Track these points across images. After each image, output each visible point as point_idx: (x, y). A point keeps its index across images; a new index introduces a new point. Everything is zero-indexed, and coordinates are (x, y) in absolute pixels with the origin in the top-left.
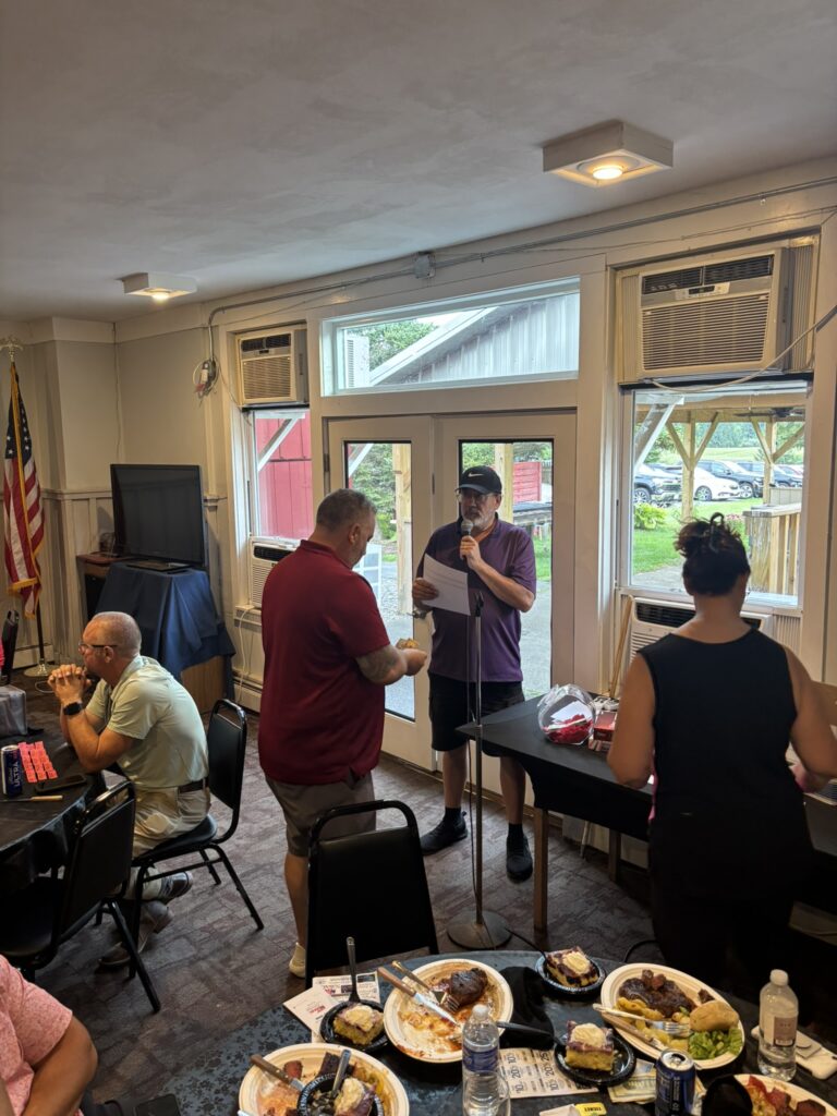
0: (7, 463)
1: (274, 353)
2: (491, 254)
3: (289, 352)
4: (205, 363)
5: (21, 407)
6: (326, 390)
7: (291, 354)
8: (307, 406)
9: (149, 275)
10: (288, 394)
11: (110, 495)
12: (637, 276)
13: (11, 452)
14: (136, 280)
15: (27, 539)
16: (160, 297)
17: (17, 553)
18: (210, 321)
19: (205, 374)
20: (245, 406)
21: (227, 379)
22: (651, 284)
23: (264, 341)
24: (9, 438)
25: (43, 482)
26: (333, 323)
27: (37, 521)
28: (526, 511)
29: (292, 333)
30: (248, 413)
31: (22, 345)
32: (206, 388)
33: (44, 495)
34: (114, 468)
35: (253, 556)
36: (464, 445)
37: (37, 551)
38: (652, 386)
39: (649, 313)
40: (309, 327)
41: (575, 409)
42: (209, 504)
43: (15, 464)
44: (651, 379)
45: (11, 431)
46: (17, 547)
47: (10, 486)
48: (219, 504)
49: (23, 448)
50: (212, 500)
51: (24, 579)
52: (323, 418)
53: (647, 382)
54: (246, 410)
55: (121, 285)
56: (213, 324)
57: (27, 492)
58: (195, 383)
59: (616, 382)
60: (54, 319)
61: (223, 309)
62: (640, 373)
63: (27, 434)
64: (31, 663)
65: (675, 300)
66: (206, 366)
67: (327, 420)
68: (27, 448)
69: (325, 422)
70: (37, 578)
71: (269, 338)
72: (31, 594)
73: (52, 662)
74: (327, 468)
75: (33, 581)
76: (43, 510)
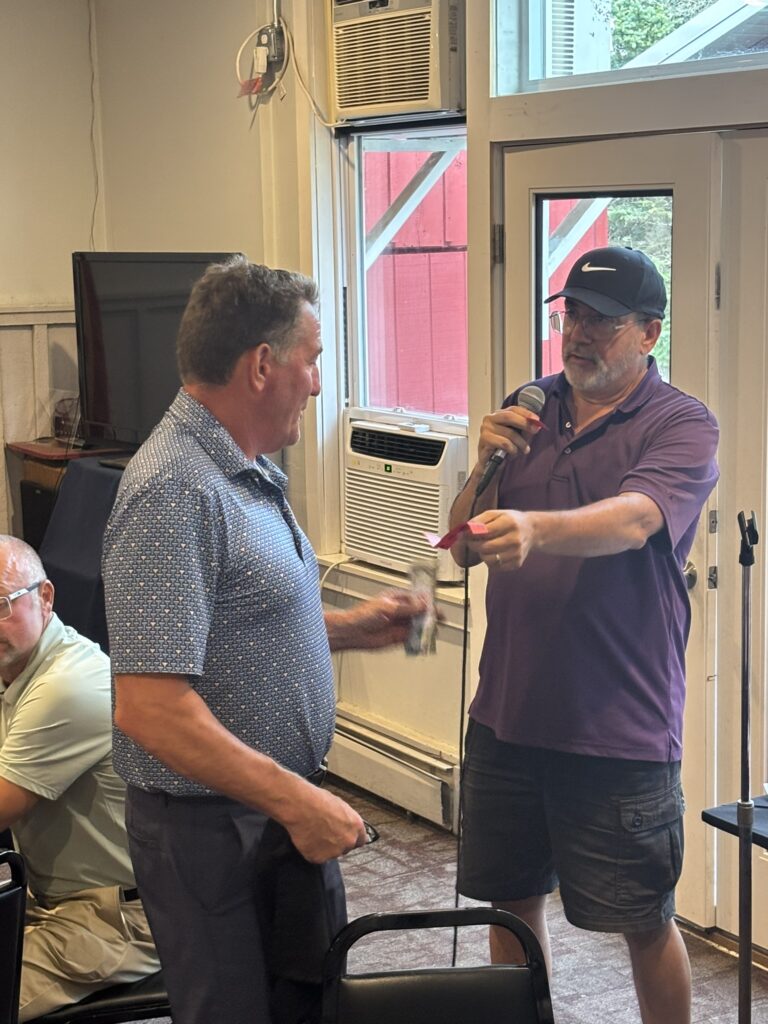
4: (261, 33)
6: (503, 83)
7: (432, 7)
8: (462, 120)
10: (424, 95)
11: (72, 318)
19: (261, 56)
20: (340, 124)
21: (304, 67)
30: (348, 139)
32: (263, 86)
35: (349, 450)
52: (491, 143)
54: (344, 133)
58: (241, 76)
66: (264, 39)
67: (500, 148)
69: (496, 152)
74: (498, 256)
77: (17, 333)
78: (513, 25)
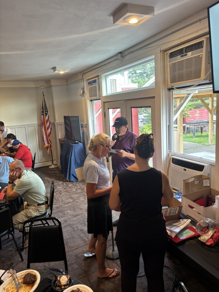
0: (42, 116)
1: (94, 85)
2: (134, 51)
3: (96, 84)
4: (82, 88)
5: (45, 102)
6: (104, 94)
8: (100, 99)
9: (57, 68)
10: (97, 96)
11: (64, 124)
12: (168, 53)
13: (43, 113)
14: (54, 69)
15: (47, 135)
16: (62, 72)
17: (45, 138)
18: (82, 77)
19: (81, 91)
20: (90, 99)
21: (86, 93)
24: (42, 110)
25: (52, 121)
26: (106, 75)
27: (49, 130)
28: (200, 123)
29: (97, 79)
31: (45, 87)
32: (82, 95)
33: (51, 124)
34: (65, 117)
37: (49, 138)
38: (174, 89)
39: (171, 65)
40: (100, 77)
42: (84, 126)
43: (44, 116)
45: (43, 109)
46: (45, 137)
47: (43, 122)
48: (87, 126)
49: (45, 112)
50: (85, 125)
51: (46, 144)
52: (103, 102)
53: (172, 87)
54: (91, 101)
57: (47, 123)
58: (79, 94)
60: (51, 80)
61: (84, 74)
63: (47, 109)
64: (51, 165)
65: (177, 60)
67: (104, 103)
68: (46, 112)
70: (50, 144)
71: (93, 81)
72: (49, 148)
73: (56, 165)
74: (105, 116)
75: (49, 145)
76: (51, 128)
77: (60, 125)
78: (105, 87)
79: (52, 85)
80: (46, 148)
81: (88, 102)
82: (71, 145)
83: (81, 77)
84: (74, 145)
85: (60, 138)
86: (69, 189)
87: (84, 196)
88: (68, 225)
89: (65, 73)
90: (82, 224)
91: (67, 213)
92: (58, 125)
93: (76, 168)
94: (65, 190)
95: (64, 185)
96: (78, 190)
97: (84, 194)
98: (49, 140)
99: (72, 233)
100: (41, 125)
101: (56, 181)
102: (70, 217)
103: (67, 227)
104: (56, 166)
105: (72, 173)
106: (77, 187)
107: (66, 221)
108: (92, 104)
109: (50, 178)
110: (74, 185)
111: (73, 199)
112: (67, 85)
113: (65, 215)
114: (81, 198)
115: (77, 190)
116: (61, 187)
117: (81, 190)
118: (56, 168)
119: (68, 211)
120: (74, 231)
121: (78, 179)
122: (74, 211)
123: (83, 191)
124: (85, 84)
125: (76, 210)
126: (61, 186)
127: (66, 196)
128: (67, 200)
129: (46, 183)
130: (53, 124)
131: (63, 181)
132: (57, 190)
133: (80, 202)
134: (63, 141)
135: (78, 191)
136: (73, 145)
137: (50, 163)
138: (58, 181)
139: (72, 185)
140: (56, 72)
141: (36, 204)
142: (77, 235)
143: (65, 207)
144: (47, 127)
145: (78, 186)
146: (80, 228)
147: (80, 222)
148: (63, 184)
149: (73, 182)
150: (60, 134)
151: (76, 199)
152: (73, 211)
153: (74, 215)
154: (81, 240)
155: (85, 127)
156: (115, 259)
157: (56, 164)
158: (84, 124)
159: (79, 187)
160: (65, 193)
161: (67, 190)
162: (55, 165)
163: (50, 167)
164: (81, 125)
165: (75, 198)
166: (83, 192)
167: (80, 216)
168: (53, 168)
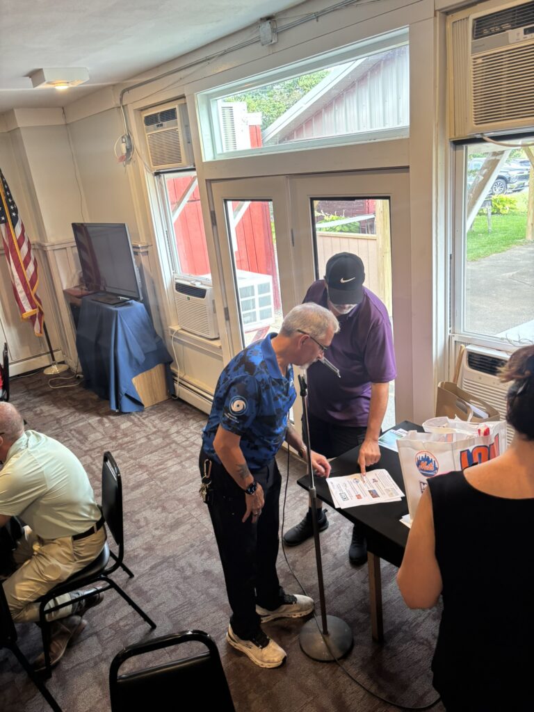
0: (2, 227)
1: (167, 126)
2: (324, 13)
3: (177, 124)
4: (123, 137)
6: (207, 156)
7: (177, 125)
8: (194, 169)
9: (44, 71)
10: (180, 161)
11: (75, 244)
12: (467, 18)
13: (3, 218)
14: (36, 75)
15: (26, 281)
16: (62, 88)
17: (21, 292)
18: (121, 100)
19: (124, 147)
20: (155, 171)
21: (139, 150)
22: (482, 27)
23: (159, 115)
25: (34, 238)
26: (207, 95)
27: (31, 267)
29: (176, 107)
30: (159, 176)
32: (127, 158)
33: (32, 247)
34: (74, 225)
35: (176, 291)
36: (314, 201)
37: (35, 290)
38: (481, 140)
39: (480, 61)
40: (187, 100)
41: (408, 167)
42: (141, 251)
43: (8, 227)
44: (482, 134)
46: (20, 288)
47: (7, 244)
48: (149, 249)
49: (11, 215)
50: (143, 247)
51: (29, 310)
52: (206, 180)
53: (478, 136)
54: (157, 174)
55: (29, 80)
56: (124, 104)
57: (20, 247)
58: (117, 154)
59: (448, 138)
61: (128, 89)
62: (471, 129)
63: (13, 203)
64: (48, 364)
65: (508, 43)
66: (124, 140)
67: (209, 181)
68: (14, 214)
69: (208, 183)
70: (39, 308)
71: (162, 114)
72: (37, 319)
73: (63, 363)
74: (214, 223)
75: (37, 311)
76: (35, 259)
78: (209, 133)
79: (19, 128)
80: (27, 319)
81: (149, 179)
82: (111, 311)
83: (118, 102)
84: (119, 309)
85: (65, 288)
86: (126, 439)
87: (177, 456)
88: (162, 563)
89: (70, 88)
90: (202, 553)
91: (145, 518)
92: (54, 250)
93: (135, 375)
94: (114, 443)
95: (107, 425)
96: (152, 438)
97: (175, 451)
98: (35, 295)
99: (181, 586)
100: (3, 252)
101: (77, 414)
102: (157, 533)
103: (159, 568)
104: (64, 367)
105: (123, 390)
106: (148, 429)
107: (150, 548)
108: (161, 183)
109: (59, 408)
110: (135, 424)
111: (147, 471)
112: (66, 125)
113: (141, 527)
114: (170, 463)
115: (147, 437)
116: (99, 436)
117: (161, 439)
118: (65, 372)
119: (148, 513)
120: (185, 578)
121: (143, 405)
122: (164, 509)
123: (168, 441)
124: (135, 124)
125: (167, 505)
126: (99, 432)
127: (125, 462)
128: (131, 477)
129: (51, 427)
130: (37, 247)
131: (98, 414)
132: (91, 444)
133: (171, 478)
134: (79, 297)
135: (154, 443)
136: (117, 311)
137: (44, 361)
138: (84, 416)
139: (129, 424)
140: (43, 86)
141: (70, 539)
142: (198, 591)
143: (134, 501)
144: (22, 259)
145: (150, 425)
146: (200, 570)
147: (192, 546)
148: (103, 425)
149: (129, 413)
150: (66, 275)
151: (156, 468)
152: (160, 509)
153: (168, 523)
154: (217, 610)
155: (142, 253)
156: (339, 659)
157: (62, 360)
158: (140, 246)
159: (155, 430)
160: (118, 452)
161: (120, 441)
162: (60, 363)
163: (48, 372)
164: (134, 247)
165: (153, 467)
166: (168, 444)
167: (188, 526)
168: (56, 375)
